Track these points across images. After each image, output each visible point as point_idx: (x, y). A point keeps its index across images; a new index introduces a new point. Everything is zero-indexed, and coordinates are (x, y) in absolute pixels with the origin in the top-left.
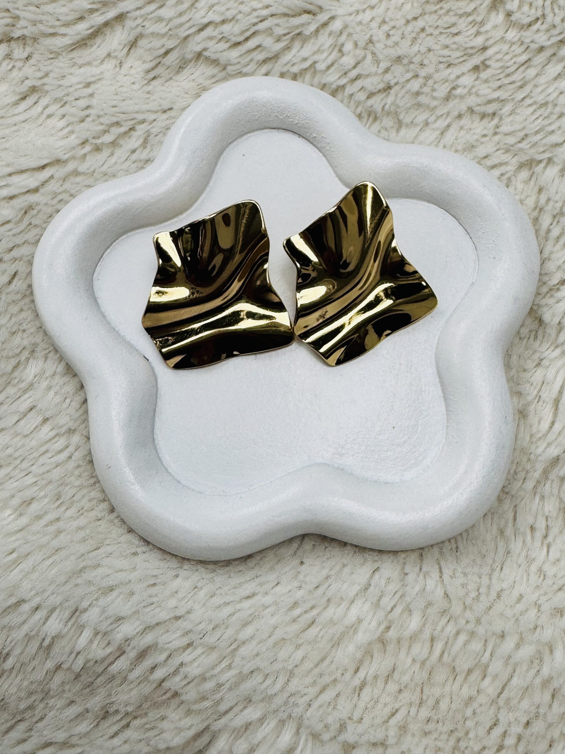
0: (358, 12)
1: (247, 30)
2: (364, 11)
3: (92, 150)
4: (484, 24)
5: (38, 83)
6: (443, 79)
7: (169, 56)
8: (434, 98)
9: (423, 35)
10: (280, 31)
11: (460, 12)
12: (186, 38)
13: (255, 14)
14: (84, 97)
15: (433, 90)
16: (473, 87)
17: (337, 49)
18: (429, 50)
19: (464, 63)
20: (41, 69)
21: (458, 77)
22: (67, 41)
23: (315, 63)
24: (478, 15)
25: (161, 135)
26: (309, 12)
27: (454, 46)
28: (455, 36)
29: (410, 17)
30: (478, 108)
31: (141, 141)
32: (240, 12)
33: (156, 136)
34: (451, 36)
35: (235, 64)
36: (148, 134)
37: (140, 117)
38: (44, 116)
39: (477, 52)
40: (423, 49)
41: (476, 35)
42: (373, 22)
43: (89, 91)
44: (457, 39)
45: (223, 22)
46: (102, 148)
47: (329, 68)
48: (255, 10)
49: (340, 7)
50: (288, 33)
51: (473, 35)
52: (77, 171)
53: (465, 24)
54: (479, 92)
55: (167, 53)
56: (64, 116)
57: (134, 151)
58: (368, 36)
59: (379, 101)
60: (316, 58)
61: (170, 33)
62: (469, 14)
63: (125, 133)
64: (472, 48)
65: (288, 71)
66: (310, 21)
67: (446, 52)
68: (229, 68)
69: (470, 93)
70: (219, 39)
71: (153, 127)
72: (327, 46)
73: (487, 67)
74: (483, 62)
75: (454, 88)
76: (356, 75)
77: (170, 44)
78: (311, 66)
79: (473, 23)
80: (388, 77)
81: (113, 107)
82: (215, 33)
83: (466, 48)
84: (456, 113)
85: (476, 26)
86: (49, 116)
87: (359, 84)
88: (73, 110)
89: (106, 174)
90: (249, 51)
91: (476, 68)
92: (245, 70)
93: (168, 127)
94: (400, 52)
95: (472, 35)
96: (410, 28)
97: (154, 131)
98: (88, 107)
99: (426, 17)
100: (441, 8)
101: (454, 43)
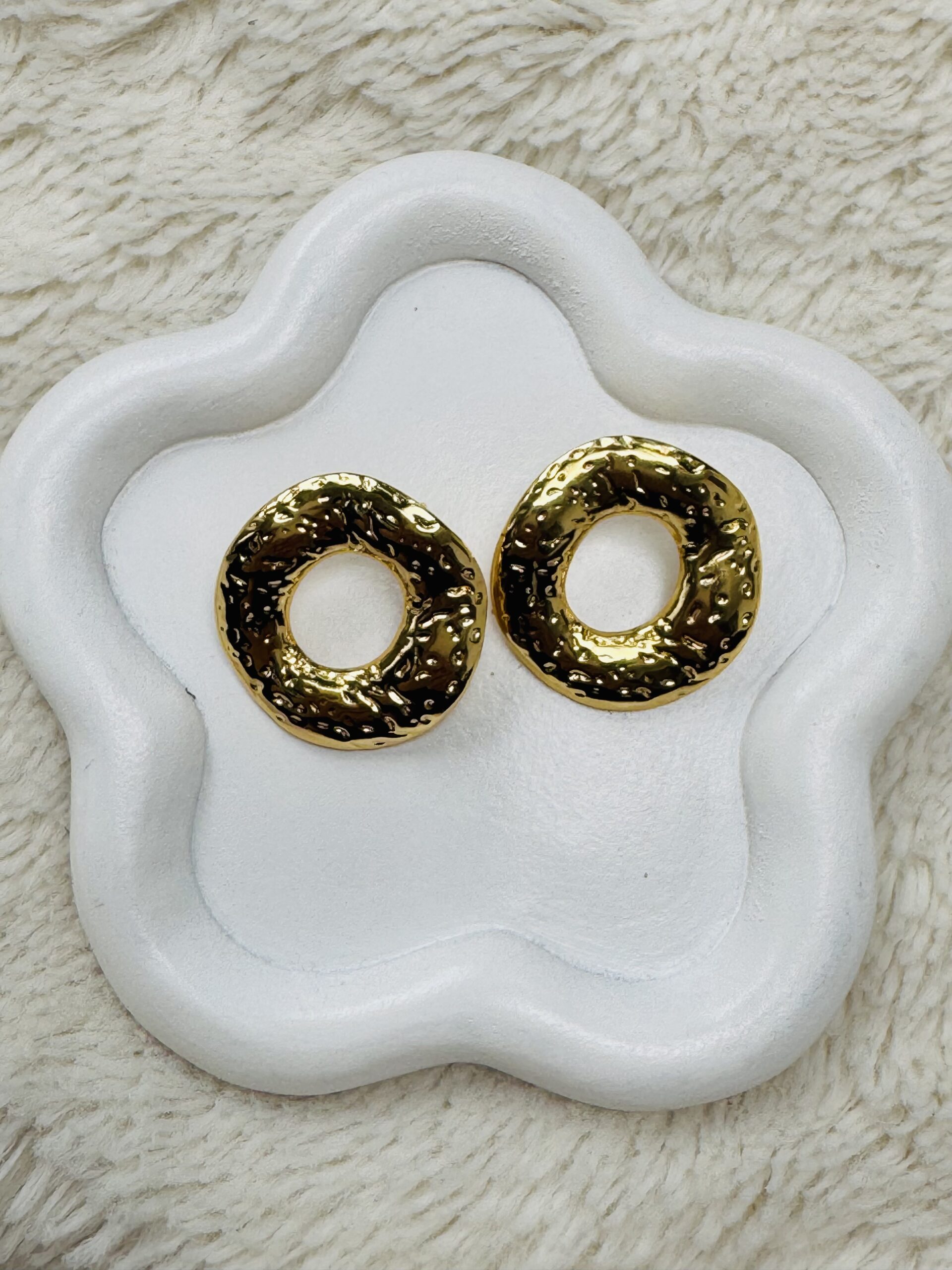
0: (677, 35)
1: (451, 53)
2: (690, 34)
3: (127, 265)
4: (925, 86)
5: (35, 120)
6: (829, 190)
7: (296, 87)
8: (808, 226)
9: (800, 95)
10: (515, 61)
11: (881, 57)
12: (333, 56)
13: (473, 21)
14: (124, 157)
15: (807, 209)
16: (885, 212)
17: (626, 108)
18: (810, 127)
19: (875, 161)
20: (45, 91)
21: (860, 188)
22: (99, 35)
23: (579, 133)
24: (916, 67)
25: (264, 245)
26: (579, 27)
27: (860, 125)
28: (865, 104)
29: (779, 57)
30: (893, 253)
31: (221, 258)
32: (443, 15)
33: (254, 248)
34: (854, 103)
35: (420, 119)
36: (239, 244)
37: (227, 207)
38: (42, 185)
39: (904, 140)
40: (798, 125)
41: (904, 108)
42: (705, 59)
43: (133, 143)
44: (868, 110)
45: (409, 32)
46: (147, 264)
47: (604, 146)
48: (472, 13)
49: (642, 21)
50: (533, 66)
51: (902, 106)
52: (94, 307)
53: (888, 82)
54: (897, 223)
55: (293, 79)
56: (79, 191)
57: (206, 276)
58: (691, 89)
59: (694, 222)
60: (582, 122)
61: (304, 42)
62: (896, 64)
63: (196, 237)
64: (895, 132)
65: (525, 140)
66: (580, 45)
67: (841, 135)
68: (410, 125)
69: (879, 223)
70: (394, 65)
71: (248, 231)
72: (605, 103)
73: (919, 173)
74: (913, 164)
75: (849, 210)
76: (657, 166)
77: (301, 63)
78: (570, 138)
79: (905, 81)
80: (720, 177)
81: (175, 183)
82: (390, 53)
83: (883, 132)
84: (847, 260)
85: (909, 88)
86: (51, 187)
87: (661, 184)
88: (97, 182)
89: (148, 317)
90: (452, 95)
91: (898, 173)
92: (440, 131)
93: (277, 230)
94: (750, 128)
95: (897, 105)
96: (775, 79)
97: (251, 238)
98: (127, 177)
99: (812, 59)
100: (844, 45)
101: (860, 118)
